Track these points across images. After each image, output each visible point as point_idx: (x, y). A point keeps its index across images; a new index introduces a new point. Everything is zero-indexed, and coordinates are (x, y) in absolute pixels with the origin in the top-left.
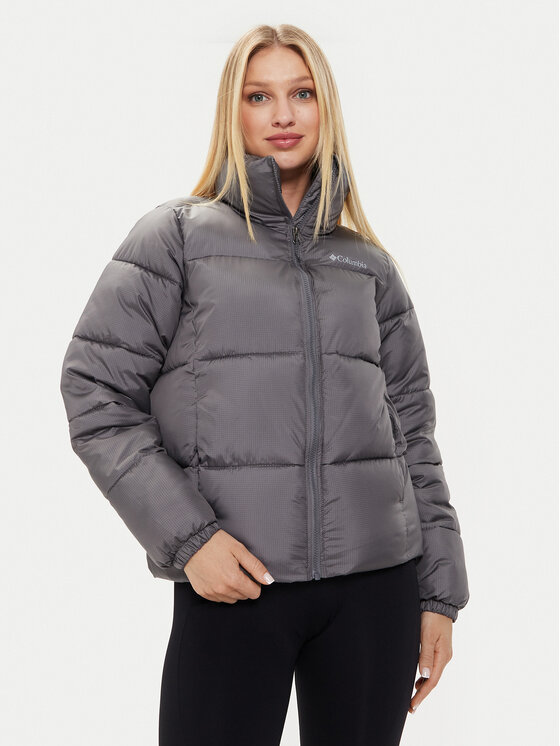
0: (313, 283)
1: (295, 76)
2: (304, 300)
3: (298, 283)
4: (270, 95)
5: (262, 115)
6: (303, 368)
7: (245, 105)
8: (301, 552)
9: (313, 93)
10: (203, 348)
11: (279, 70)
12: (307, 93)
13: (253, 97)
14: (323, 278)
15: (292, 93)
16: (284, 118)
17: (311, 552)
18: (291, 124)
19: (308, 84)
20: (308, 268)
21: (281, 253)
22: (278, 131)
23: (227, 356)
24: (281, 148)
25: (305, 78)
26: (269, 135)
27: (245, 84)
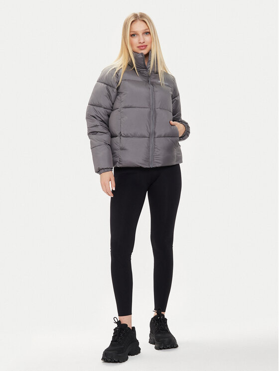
0: (154, 89)
1: (144, 29)
2: (151, 93)
3: (149, 89)
4: (137, 34)
5: (135, 40)
6: (150, 112)
7: (131, 38)
8: (147, 160)
9: (149, 33)
10: (123, 105)
11: (139, 27)
12: (147, 33)
13: (133, 35)
14: (156, 87)
15: (143, 33)
16: (142, 41)
17: (150, 160)
18: (144, 42)
19: (148, 31)
20: (152, 84)
21: (144, 79)
22: (140, 45)
23: (130, 107)
24: (142, 50)
25: (147, 29)
26: (138, 46)
27: (130, 32)
